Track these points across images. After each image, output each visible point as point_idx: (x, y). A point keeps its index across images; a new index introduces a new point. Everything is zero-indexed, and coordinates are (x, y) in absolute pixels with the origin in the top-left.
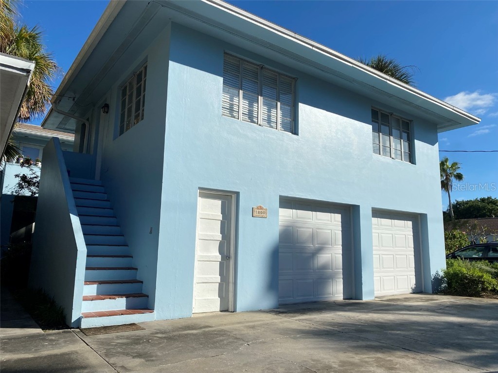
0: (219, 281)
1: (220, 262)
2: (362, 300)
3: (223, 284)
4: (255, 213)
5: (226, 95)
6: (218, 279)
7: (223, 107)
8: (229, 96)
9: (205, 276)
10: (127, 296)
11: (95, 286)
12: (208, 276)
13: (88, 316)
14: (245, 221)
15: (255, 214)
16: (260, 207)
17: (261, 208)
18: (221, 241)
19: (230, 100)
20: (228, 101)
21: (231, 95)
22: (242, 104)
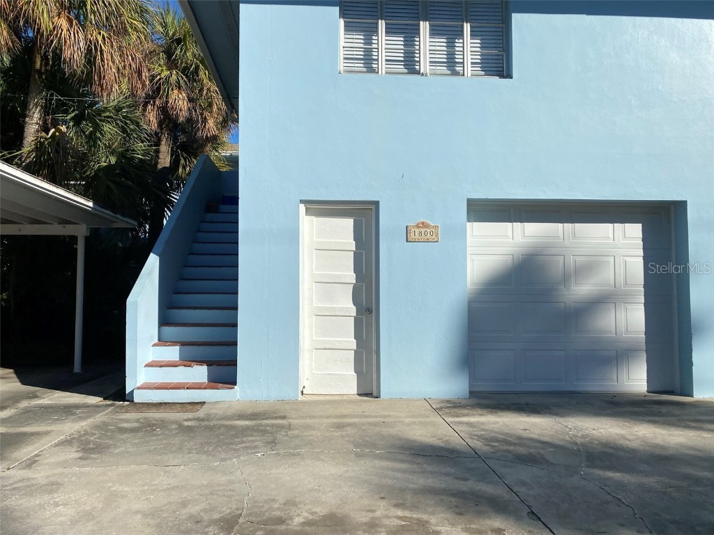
0: (355, 347)
1: (355, 318)
2: (692, 396)
3: (362, 353)
4: (412, 234)
5: (352, 37)
6: (353, 344)
7: (345, 59)
8: (362, 37)
9: (329, 339)
10: (209, 364)
11: (177, 348)
12: (332, 339)
13: (146, 387)
14: (390, 250)
15: (412, 236)
16: (423, 223)
17: (424, 225)
18: (355, 285)
19: (364, 44)
20: (362, 45)
21: (366, 33)
22: (386, 44)
